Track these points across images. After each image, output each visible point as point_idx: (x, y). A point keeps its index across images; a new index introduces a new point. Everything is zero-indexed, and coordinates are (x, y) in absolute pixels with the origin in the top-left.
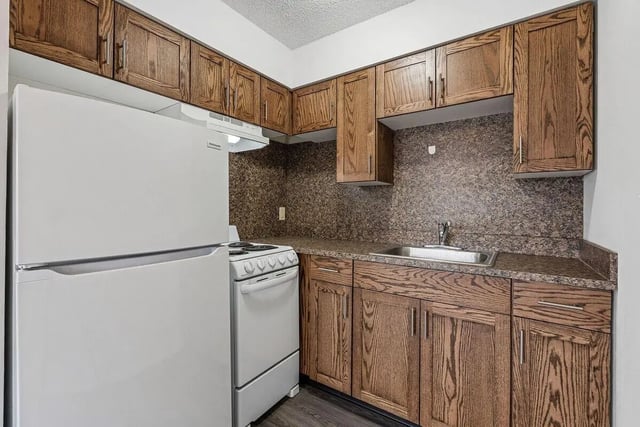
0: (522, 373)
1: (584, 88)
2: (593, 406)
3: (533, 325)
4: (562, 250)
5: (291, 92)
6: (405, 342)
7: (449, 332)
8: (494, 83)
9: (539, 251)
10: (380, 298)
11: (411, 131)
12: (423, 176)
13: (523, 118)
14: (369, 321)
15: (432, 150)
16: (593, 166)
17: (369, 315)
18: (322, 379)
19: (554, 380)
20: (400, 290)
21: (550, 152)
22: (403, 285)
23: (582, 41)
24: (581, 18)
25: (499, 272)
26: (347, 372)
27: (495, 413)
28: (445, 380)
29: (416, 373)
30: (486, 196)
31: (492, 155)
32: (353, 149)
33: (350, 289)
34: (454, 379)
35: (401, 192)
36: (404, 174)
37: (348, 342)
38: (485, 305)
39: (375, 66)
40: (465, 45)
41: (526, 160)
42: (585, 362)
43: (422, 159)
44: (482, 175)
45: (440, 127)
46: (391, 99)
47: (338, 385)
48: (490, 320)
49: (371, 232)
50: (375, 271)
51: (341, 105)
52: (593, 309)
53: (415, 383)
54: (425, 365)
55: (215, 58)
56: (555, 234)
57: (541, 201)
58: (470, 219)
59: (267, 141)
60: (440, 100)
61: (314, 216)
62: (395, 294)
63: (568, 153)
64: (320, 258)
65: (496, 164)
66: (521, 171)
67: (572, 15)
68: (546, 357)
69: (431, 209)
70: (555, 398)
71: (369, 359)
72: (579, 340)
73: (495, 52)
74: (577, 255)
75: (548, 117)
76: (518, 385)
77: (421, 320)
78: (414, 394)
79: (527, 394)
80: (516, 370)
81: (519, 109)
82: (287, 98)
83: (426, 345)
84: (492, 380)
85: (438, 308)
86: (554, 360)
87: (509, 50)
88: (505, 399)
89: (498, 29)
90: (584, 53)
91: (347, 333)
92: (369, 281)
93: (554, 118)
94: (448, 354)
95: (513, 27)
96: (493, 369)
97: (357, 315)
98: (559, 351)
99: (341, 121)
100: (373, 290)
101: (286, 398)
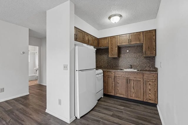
0: (145, 87)
1: (154, 43)
2: (155, 90)
3: (146, 79)
4: (152, 69)
5: (98, 39)
6: (125, 85)
7: (133, 82)
8: (140, 41)
9: (148, 69)
10: (120, 78)
11: (123, 47)
12: (126, 56)
13: (145, 47)
14: (118, 82)
15: (128, 51)
16: (156, 55)
17: (118, 81)
18: (109, 94)
19: (150, 87)
20: (124, 76)
21: (149, 53)
22: (125, 75)
23: (154, 36)
24: (154, 32)
25: (141, 72)
26: (114, 91)
27: (141, 94)
28: (133, 90)
29: (127, 90)
30: (138, 60)
31: (139, 52)
32: (112, 51)
33: (114, 77)
34: (134, 90)
35: (121, 59)
36: (122, 55)
37: (114, 86)
38: (139, 77)
39: (117, 36)
40: (135, 34)
41: (145, 54)
42: (154, 84)
43: (126, 53)
44: (137, 56)
45: (129, 47)
46: (120, 42)
47: (112, 94)
48: (140, 80)
49: (115, 67)
50: (119, 73)
51: (110, 42)
52: (155, 76)
53: (127, 91)
54: (129, 88)
55: (88, 34)
56: (151, 66)
57: (148, 61)
58: (135, 64)
59: (96, 49)
60: (130, 43)
61: (102, 64)
62: (123, 77)
63: (152, 53)
64: (108, 71)
65: (140, 54)
66: (144, 56)
67: (152, 31)
68: (148, 84)
69: (128, 62)
70: (150, 90)
71: (118, 88)
72: (153, 81)
73: (140, 35)
74: (154, 70)
75: (149, 47)
76: (144, 89)
77: (128, 81)
78: (127, 93)
79: (146, 90)
80: (144, 87)
81: (144, 46)
82: (97, 40)
83: (129, 85)
84: (140, 89)
85: (131, 78)
86: (150, 84)
87: (142, 36)
88: (142, 91)
89: (140, 32)
90: (154, 37)
91: (114, 85)
92: (118, 75)
93: (150, 47)
94: (133, 86)
95: (143, 32)
96: (140, 87)
97: (116, 81)
98: (150, 83)
99: (110, 45)
100: (119, 76)
101: (101, 98)
